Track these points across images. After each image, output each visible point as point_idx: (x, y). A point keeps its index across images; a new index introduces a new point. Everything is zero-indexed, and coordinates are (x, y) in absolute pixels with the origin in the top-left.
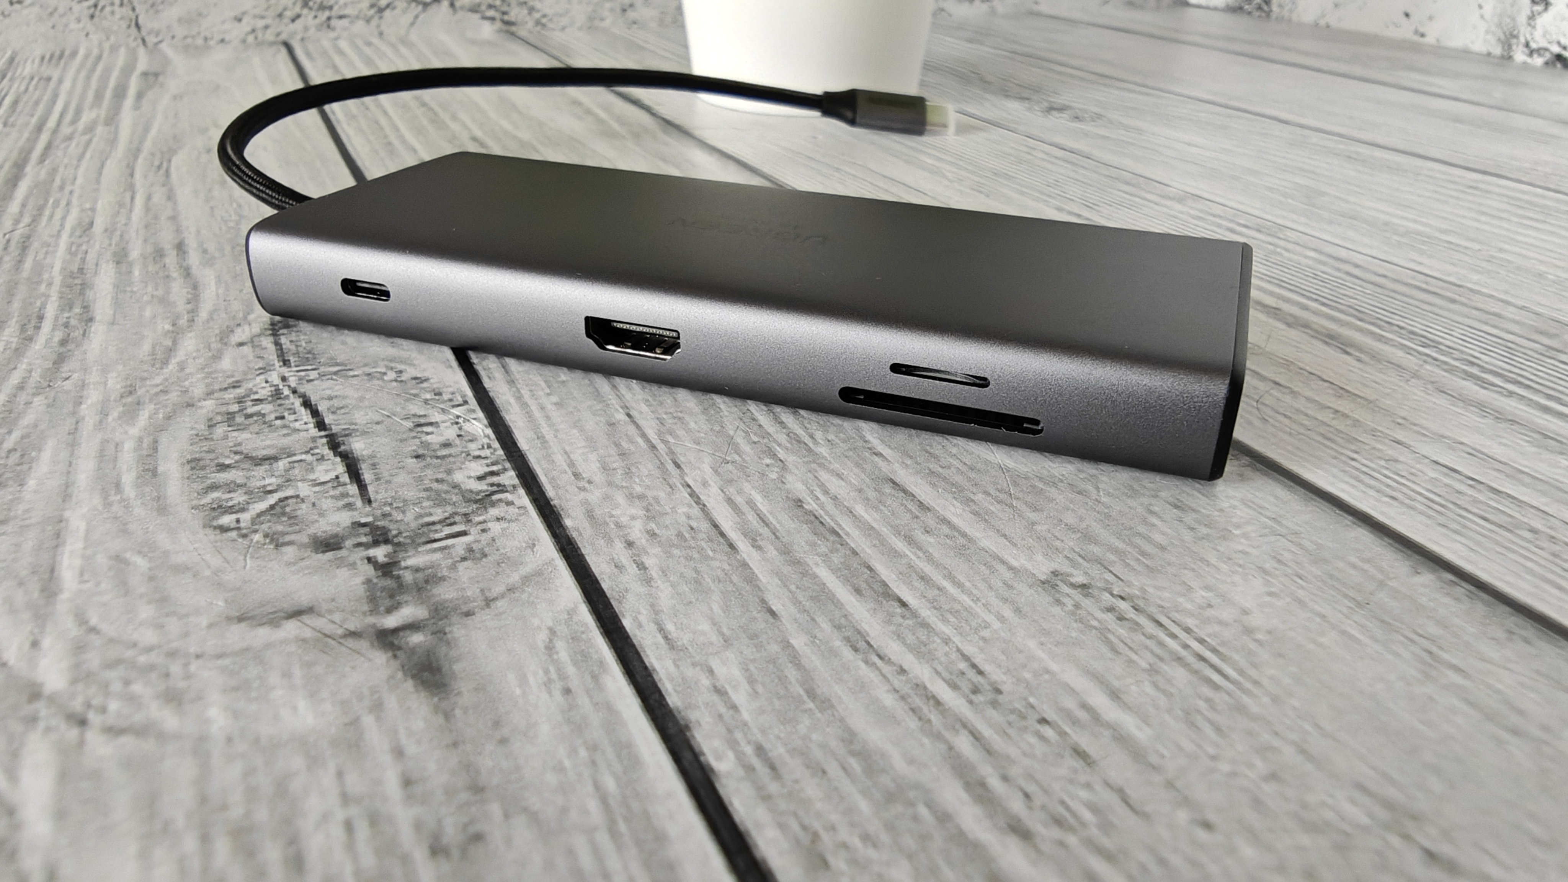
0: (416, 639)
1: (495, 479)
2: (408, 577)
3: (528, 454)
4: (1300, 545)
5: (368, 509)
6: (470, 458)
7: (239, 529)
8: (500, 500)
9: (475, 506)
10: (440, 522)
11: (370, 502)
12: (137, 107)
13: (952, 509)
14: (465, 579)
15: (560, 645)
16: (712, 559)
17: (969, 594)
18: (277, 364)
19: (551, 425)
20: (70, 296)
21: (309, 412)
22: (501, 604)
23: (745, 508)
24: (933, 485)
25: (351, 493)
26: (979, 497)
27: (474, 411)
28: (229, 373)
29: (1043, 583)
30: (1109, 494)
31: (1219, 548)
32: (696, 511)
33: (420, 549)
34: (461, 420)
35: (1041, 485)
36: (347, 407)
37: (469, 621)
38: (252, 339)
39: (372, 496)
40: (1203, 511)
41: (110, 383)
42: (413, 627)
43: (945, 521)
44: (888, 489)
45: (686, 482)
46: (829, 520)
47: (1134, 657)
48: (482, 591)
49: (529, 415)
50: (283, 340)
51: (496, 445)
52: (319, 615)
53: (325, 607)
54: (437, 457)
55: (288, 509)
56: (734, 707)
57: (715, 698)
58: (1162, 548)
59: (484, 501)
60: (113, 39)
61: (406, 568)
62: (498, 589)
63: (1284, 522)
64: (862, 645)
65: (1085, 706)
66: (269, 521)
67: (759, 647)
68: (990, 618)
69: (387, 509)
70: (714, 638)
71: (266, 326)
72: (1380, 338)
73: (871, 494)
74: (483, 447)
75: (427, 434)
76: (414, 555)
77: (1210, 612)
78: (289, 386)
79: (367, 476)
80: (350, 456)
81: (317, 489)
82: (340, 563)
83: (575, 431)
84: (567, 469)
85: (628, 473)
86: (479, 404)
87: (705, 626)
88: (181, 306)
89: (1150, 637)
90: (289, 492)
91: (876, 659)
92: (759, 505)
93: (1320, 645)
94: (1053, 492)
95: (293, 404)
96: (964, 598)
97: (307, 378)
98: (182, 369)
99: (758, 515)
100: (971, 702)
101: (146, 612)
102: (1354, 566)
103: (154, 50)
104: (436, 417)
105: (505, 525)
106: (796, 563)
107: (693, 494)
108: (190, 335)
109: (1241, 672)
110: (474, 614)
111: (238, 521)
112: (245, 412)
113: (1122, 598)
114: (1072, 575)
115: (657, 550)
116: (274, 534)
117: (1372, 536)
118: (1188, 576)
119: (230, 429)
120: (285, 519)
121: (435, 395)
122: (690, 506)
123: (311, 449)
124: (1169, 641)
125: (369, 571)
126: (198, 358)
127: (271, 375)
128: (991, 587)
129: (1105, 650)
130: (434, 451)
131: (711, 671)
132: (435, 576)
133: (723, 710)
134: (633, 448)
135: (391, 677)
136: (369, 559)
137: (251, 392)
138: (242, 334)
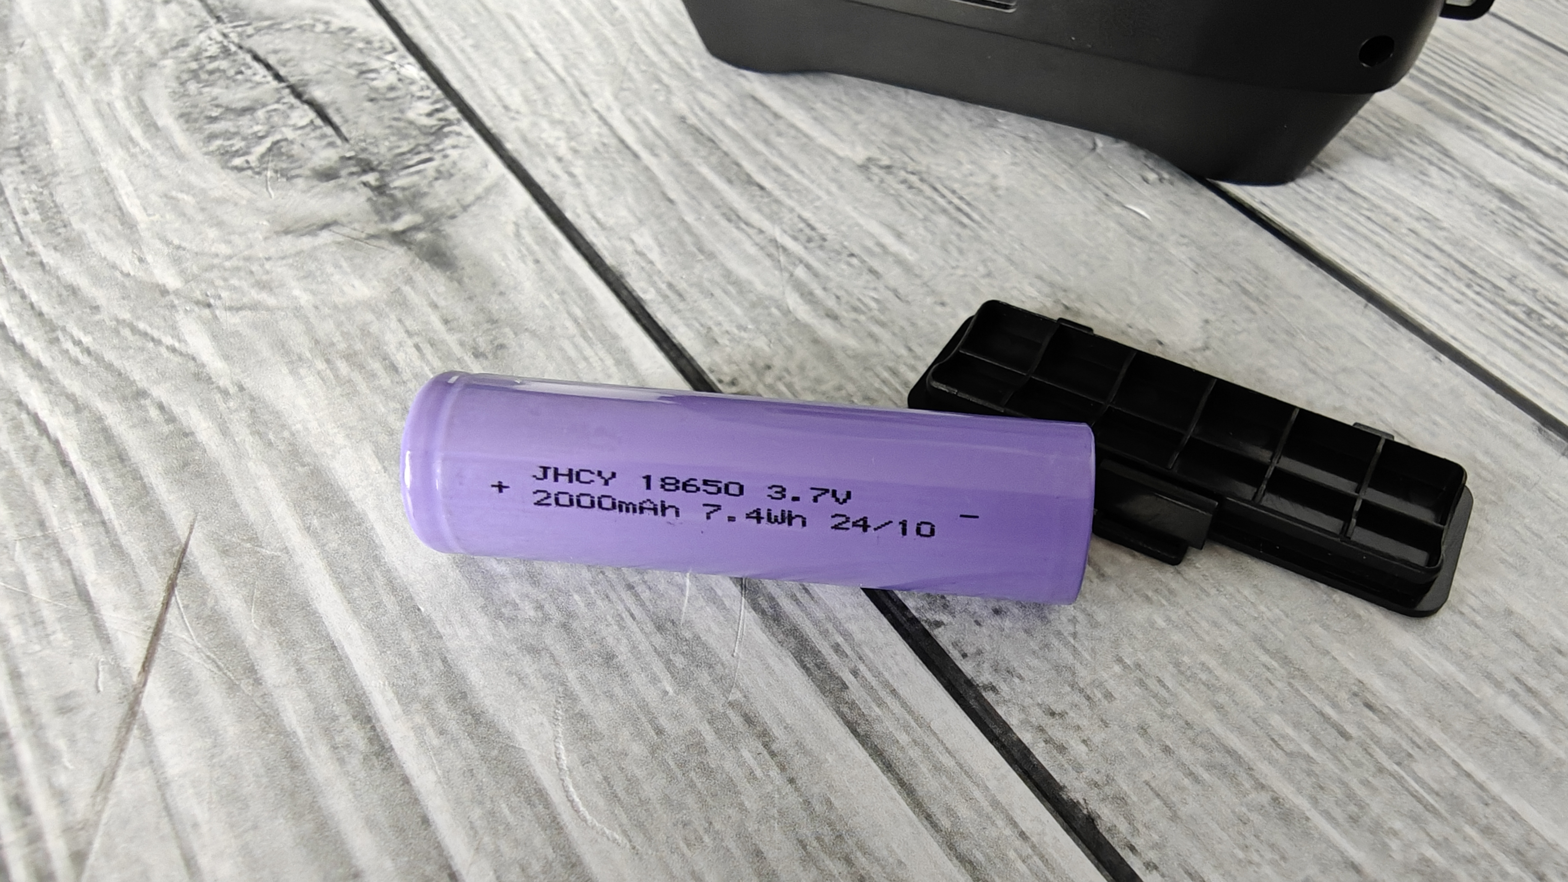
0: (421, 236)
1: (441, 115)
2: (399, 195)
3: (462, 92)
5: (347, 146)
6: (415, 98)
7: (251, 168)
8: (451, 131)
9: (432, 138)
10: (410, 152)
11: (346, 140)
13: (798, 116)
14: (442, 193)
15: (524, 233)
16: (623, 165)
17: (808, 178)
18: (212, 22)
19: (474, 66)
21: (262, 66)
22: (474, 209)
23: (643, 126)
24: (784, 98)
25: (329, 133)
27: (405, 57)
28: (171, 32)
29: (860, 167)
32: (605, 131)
33: (401, 173)
34: (396, 66)
36: (294, 59)
37: (454, 222)
39: (347, 136)
42: (416, 228)
43: (792, 126)
44: (750, 104)
45: (594, 108)
46: (706, 131)
47: (915, 211)
48: (458, 200)
49: (452, 57)
51: (433, 86)
52: (343, 225)
53: (344, 220)
54: (388, 99)
55: (283, 150)
56: (651, 262)
57: (637, 258)
59: (438, 133)
61: (395, 188)
62: (469, 198)
64: (734, 217)
65: (880, 245)
66: (273, 160)
67: (664, 224)
68: (822, 193)
69: (363, 144)
70: (632, 220)
73: (737, 108)
74: (423, 88)
75: (373, 79)
76: (398, 178)
77: (971, 179)
78: (233, 42)
79: (336, 119)
80: (315, 103)
81: (299, 132)
82: (343, 188)
83: (495, 70)
84: (497, 103)
85: (547, 104)
86: (408, 51)
87: (624, 213)
89: (929, 198)
90: (277, 137)
91: (743, 226)
92: (652, 123)
95: (244, 59)
96: (805, 181)
97: (245, 33)
99: (653, 130)
100: (806, 248)
101: (212, 233)
104: (375, 64)
105: (461, 151)
106: (685, 165)
107: (600, 118)
109: (983, 216)
110: (457, 217)
111: (247, 162)
112: (205, 68)
113: (914, 174)
114: (879, 160)
115: (580, 162)
116: (282, 169)
119: (200, 85)
120: (284, 157)
121: (366, 43)
122: (600, 127)
123: (280, 99)
124: (940, 200)
125: (367, 192)
127: (211, 32)
129: (897, 209)
130: (383, 94)
131: (632, 242)
132: (418, 192)
133: (643, 264)
135: (413, 262)
136: (364, 184)
137: (201, 49)
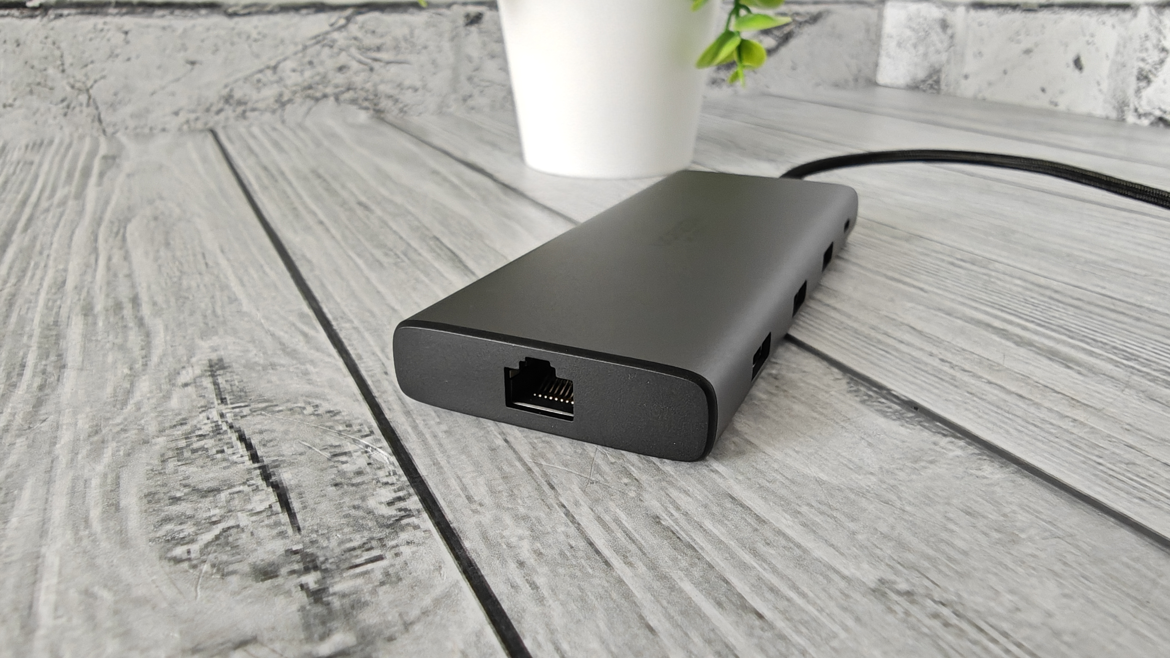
1: (402, 504)
2: (336, 603)
3: (427, 479)
4: (1077, 547)
5: (298, 536)
6: (379, 485)
7: (189, 560)
8: (408, 525)
9: (388, 531)
10: (360, 547)
11: (299, 529)
12: (99, 183)
13: (784, 521)
14: (385, 604)
16: (593, 576)
17: (814, 604)
18: (216, 402)
19: (444, 452)
20: (47, 346)
21: (244, 445)
22: (418, 628)
23: (613, 526)
24: (765, 499)
25: (283, 521)
26: (804, 509)
27: (379, 440)
28: (177, 411)
29: (874, 591)
30: (910, 503)
31: (1012, 552)
32: (572, 530)
33: (344, 575)
34: (369, 450)
35: (852, 496)
36: (275, 440)
37: (392, 646)
38: (195, 379)
39: (301, 525)
40: (990, 516)
41: (80, 423)
42: (345, 653)
43: (780, 533)
44: (729, 505)
45: (561, 502)
46: (685, 536)
48: (400, 615)
49: (424, 442)
50: (220, 380)
51: (401, 472)
52: (262, 644)
53: (266, 636)
54: (353, 485)
55: (231, 539)
58: (965, 553)
59: (395, 525)
60: (80, 130)
61: (334, 594)
62: (414, 613)
63: (1059, 525)
66: (215, 552)
68: (836, 628)
69: (314, 536)
71: (206, 368)
72: (1091, 353)
73: (715, 509)
74: (390, 474)
75: (343, 463)
76: (340, 581)
77: (1020, 616)
78: (227, 422)
79: (296, 505)
80: (280, 485)
81: (254, 518)
82: (277, 590)
83: (463, 457)
84: (461, 493)
85: (512, 496)
86: (384, 435)
88: (137, 353)
89: (975, 642)
90: (231, 523)
92: (624, 522)
93: (1120, 645)
94: (864, 503)
95: (230, 438)
96: (810, 609)
97: (242, 414)
98: (139, 409)
99: (625, 532)
101: (112, 646)
102: (1128, 567)
103: (111, 138)
104: (349, 447)
105: (414, 549)
106: (663, 577)
107: (568, 514)
108: (144, 378)
110: (395, 639)
111: (189, 552)
112: (191, 447)
113: (943, 604)
114: (894, 583)
115: (544, 569)
116: (220, 563)
117: (1134, 536)
118: (993, 580)
119: (180, 463)
120: (228, 548)
121: (347, 426)
122: (567, 526)
123: (248, 480)
124: (991, 646)
125: (302, 597)
126: (152, 398)
127: (211, 413)
128: (831, 597)
130: (350, 479)
132: (359, 601)
134: (513, 472)
136: (302, 586)
137: (196, 428)
138: (186, 376)
